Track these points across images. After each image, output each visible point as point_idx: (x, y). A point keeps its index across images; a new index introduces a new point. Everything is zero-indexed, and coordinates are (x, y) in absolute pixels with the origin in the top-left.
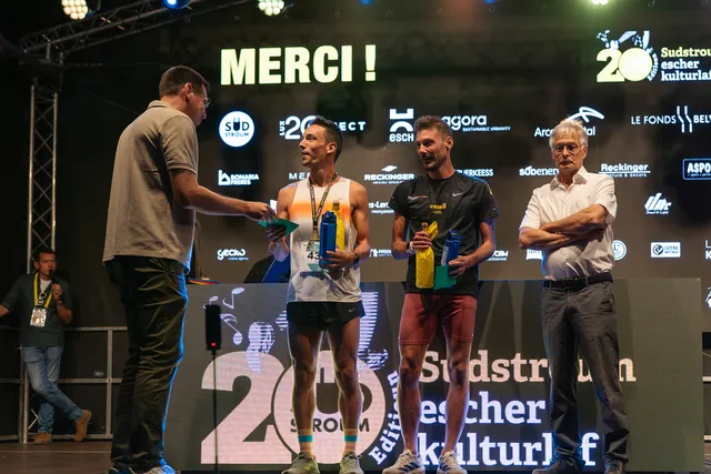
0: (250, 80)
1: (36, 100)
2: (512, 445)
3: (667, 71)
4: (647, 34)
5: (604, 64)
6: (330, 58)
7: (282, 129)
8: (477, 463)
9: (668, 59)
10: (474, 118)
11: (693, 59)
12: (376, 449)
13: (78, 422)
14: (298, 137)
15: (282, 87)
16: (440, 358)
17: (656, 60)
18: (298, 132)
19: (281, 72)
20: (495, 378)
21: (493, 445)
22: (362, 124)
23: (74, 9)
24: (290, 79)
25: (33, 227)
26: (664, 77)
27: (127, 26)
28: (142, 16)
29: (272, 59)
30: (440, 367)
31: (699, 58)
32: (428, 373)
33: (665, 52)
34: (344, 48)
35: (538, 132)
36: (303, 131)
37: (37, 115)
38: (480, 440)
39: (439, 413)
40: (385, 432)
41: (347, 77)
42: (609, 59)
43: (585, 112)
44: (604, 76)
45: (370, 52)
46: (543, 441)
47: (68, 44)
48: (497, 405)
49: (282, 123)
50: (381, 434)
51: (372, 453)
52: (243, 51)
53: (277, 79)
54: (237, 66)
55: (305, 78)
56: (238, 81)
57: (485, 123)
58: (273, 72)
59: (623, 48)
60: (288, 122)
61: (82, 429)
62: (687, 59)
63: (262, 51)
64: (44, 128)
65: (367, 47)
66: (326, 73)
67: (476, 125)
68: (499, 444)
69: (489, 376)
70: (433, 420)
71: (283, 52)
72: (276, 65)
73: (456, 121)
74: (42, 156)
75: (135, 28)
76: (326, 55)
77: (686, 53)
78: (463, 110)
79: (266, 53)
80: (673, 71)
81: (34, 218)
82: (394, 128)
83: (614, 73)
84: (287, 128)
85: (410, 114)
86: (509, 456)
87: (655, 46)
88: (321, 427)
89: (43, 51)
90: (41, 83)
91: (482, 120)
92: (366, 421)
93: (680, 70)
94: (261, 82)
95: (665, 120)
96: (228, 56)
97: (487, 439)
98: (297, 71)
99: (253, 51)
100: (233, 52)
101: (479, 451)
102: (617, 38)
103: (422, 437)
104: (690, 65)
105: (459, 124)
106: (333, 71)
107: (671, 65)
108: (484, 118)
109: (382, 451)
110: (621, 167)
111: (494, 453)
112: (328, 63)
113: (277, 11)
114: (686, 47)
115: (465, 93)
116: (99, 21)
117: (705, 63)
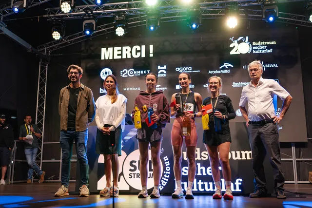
0: (111, 58)
1: (41, 66)
2: (210, 183)
3: (255, 50)
4: (247, 38)
5: (232, 48)
6: (138, 49)
7: (122, 74)
8: (197, 190)
9: (255, 46)
10: (187, 68)
13: (42, 175)
14: (127, 76)
15: (122, 60)
17: (251, 46)
18: (127, 74)
19: (121, 55)
20: (203, 158)
21: (203, 183)
22: (148, 71)
23: (56, 36)
24: (124, 57)
25: (38, 108)
26: (254, 52)
27: (71, 42)
28: (76, 38)
29: (118, 51)
31: (266, 45)
33: (254, 43)
34: (142, 46)
35: (210, 72)
37: (41, 71)
38: (198, 181)
40: (163, 178)
41: (143, 55)
42: (234, 46)
43: (226, 65)
44: (232, 52)
45: (151, 47)
47: (52, 48)
48: (203, 168)
49: (121, 72)
52: (109, 48)
53: (120, 57)
54: (106, 53)
55: (129, 56)
56: (107, 58)
57: (191, 69)
58: (118, 55)
59: (239, 42)
60: (123, 71)
62: (262, 46)
63: (115, 48)
64: (43, 75)
65: (150, 45)
66: (136, 54)
67: (188, 70)
68: (205, 183)
69: (201, 158)
71: (122, 48)
72: (120, 52)
73: (181, 69)
74: (42, 85)
75: (74, 42)
76: (136, 49)
77: (262, 43)
78: (183, 65)
79: (116, 49)
80: (257, 50)
81: (39, 105)
82: (159, 72)
83: (236, 51)
84: (123, 73)
85: (165, 67)
86: (209, 187)
87: (250, 41)
89: (44, 50)
90: (42, 61)
91: (190, 69)
93: (260, 49)
94: (115, 58)
96: (104, 50)
97: (200, 181)
98: (127, 54)
99: (112, 48)
100: (105, 49)
101: (198, 186)
102: (236, 39)
104: (263, 47)
106: (139, 54)
107: (256, 48)
108: (191, 68)
110: (240, 83)
111: (203, 186)
112: (137, 51)
113: (122, 35)
114: (262, 41)
115: (184, 60)
116: (62, 40)
117: (269, 47)
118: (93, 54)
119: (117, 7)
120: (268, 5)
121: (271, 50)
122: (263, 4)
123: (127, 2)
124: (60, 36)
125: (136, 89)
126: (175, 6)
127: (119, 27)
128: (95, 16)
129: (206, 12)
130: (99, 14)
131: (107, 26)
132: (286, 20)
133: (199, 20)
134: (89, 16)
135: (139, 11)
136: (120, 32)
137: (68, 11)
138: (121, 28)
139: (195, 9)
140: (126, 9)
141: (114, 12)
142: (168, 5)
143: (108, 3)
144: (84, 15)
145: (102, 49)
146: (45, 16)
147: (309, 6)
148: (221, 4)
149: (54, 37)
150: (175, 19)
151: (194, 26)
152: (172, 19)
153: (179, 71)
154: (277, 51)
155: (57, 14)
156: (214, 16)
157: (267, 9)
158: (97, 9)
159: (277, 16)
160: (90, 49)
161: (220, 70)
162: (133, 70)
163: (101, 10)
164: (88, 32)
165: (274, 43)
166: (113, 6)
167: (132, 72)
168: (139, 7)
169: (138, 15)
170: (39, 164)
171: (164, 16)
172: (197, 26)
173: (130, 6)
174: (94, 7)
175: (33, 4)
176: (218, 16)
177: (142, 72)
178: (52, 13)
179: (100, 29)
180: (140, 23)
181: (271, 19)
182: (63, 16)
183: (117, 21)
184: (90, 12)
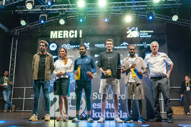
0: (56, 37)
1: (13, 41)
2: (113, 113)
3: (141, 35)
4: (137, 28)
5: (128, 34)
6: (72, 33)
9: (141, 33)
10: (102, 45)
11: (147, 33)
12: (83, 114)
13: (13, 107)
15: (63, 39)
16: (97, 94)
17: (139, 33)
20: (109, 98)
21: (109, 113)
22: (79, 46)
23: (23, 23)
24: (64, 37)
25: (11, 66)
27: (32, 27)
28: (35, 25)
29: (61, 33)
30: (98, 96)
31: (148, 33)
32: (95, 97)
33: (141, 31)
34: (75, 31)
35: (115, 47)
36: (67, 47)
37: (13, 44)
38: (106, 112)
39: (97, 106)
41: (76, 36)
42: (129, 33)
43: (124, 43)
44: (128, 36)
46: (120, 112)
47: (20, 30)
48: (110, 104)
49: (62, 46)
50: (85, 110)
51: (83, 115)
52: (55, 32)
53: (62, 37)
55: (67, 37)
56: (54, 37)
57: (104, 46)
58: (61, 36)
59: (132, 31)
60: (64, 45)
61: (13, 109)
62: (145, 33)
63: (59, 31)
64: (14, 47)
65: (80, 31)
67: (102, 46)
69: (108, 98)
70: (96, 107)
71: (63, 32)
74: (14, 52)
75: (34, 27)
77: (145, 32)
78: (100, 43)
79: (60, 32)
80: (143, 35)
81: (11, 64)
83: (130, 36)
85: (89, 44)
86: (112, 116)
87: (139, 30)
88: (72, 109)
89: (15, 32)
90: (14, 38)
92: (81, 108)
94: (58, 38)
95: (141, 45)
96: (52, 32)
97: (108, 112)
98: (66, 36)
99: (57, 31)
101: (106, 114)
103: (93, 111)
104: (146, 34)
105: (99, 46)
106: (73, 35)
107: (142, 34)
108: (104, 45)
109: (85, 114)
111: (109, 115)
112: (72, 34)
113: (63, 24)
114: (145, 30)
115: (100, 40)
116: (27, 26)
117: (149, 34)
118: (45, 34)
119: (61, 7)
120: (149, 10)
121: (151, 35)
122: (146, 9)
123: (67, 5)
124: (25, 23)
125: (71, 56)
126: (95, 8)
127: (62, 19)
128: (47, 12)
129: (113, 12)
130: (50, 11)
131: (54, 18)
132: (159, 19)
133: (109, 17)
134: (44, 12)
135: (74, 10)
136: (62, 22)
137: (31, 9)
138: (63, 20)
139: (107, 10)
140: (66, 9)
141: (58, 10)
142: (91, 7)
143: (55, 4)
144: (41, 11)
145: (51, 32)
146: (17, 11)
147: (172, 11)
148: (122, 8)
149: (21, 24)
150: (95, 15)
151: (106, 20)
152: (94, 15)
153: (97, 47)
154: (154, 36)
155: (24, 10)
156: (118, 15)
157: (149, 12)
158: (49, 8)
159: (154, 16)
160: (44, 32)
161: (121, 46)
162: (70, 45)
163: (51, 9)
164: (42, 22)
165: (152, 31)
166: (58, 7)
167: (69, 46)
168: (74, 8)
169: (73, 13)
170: (11, 101)
171: (89, 13)
172: (108, 20)
173: (68, 7)
174: (47, 7)
175: (9, 3)
176: (120, 15)
177: (75, 46)
178: (21, 9)
179: (50, 20)
180: (75, 17)
181: (151, 18)
182: (27, 11)
183: (60, 15)
184: (44, 10)
